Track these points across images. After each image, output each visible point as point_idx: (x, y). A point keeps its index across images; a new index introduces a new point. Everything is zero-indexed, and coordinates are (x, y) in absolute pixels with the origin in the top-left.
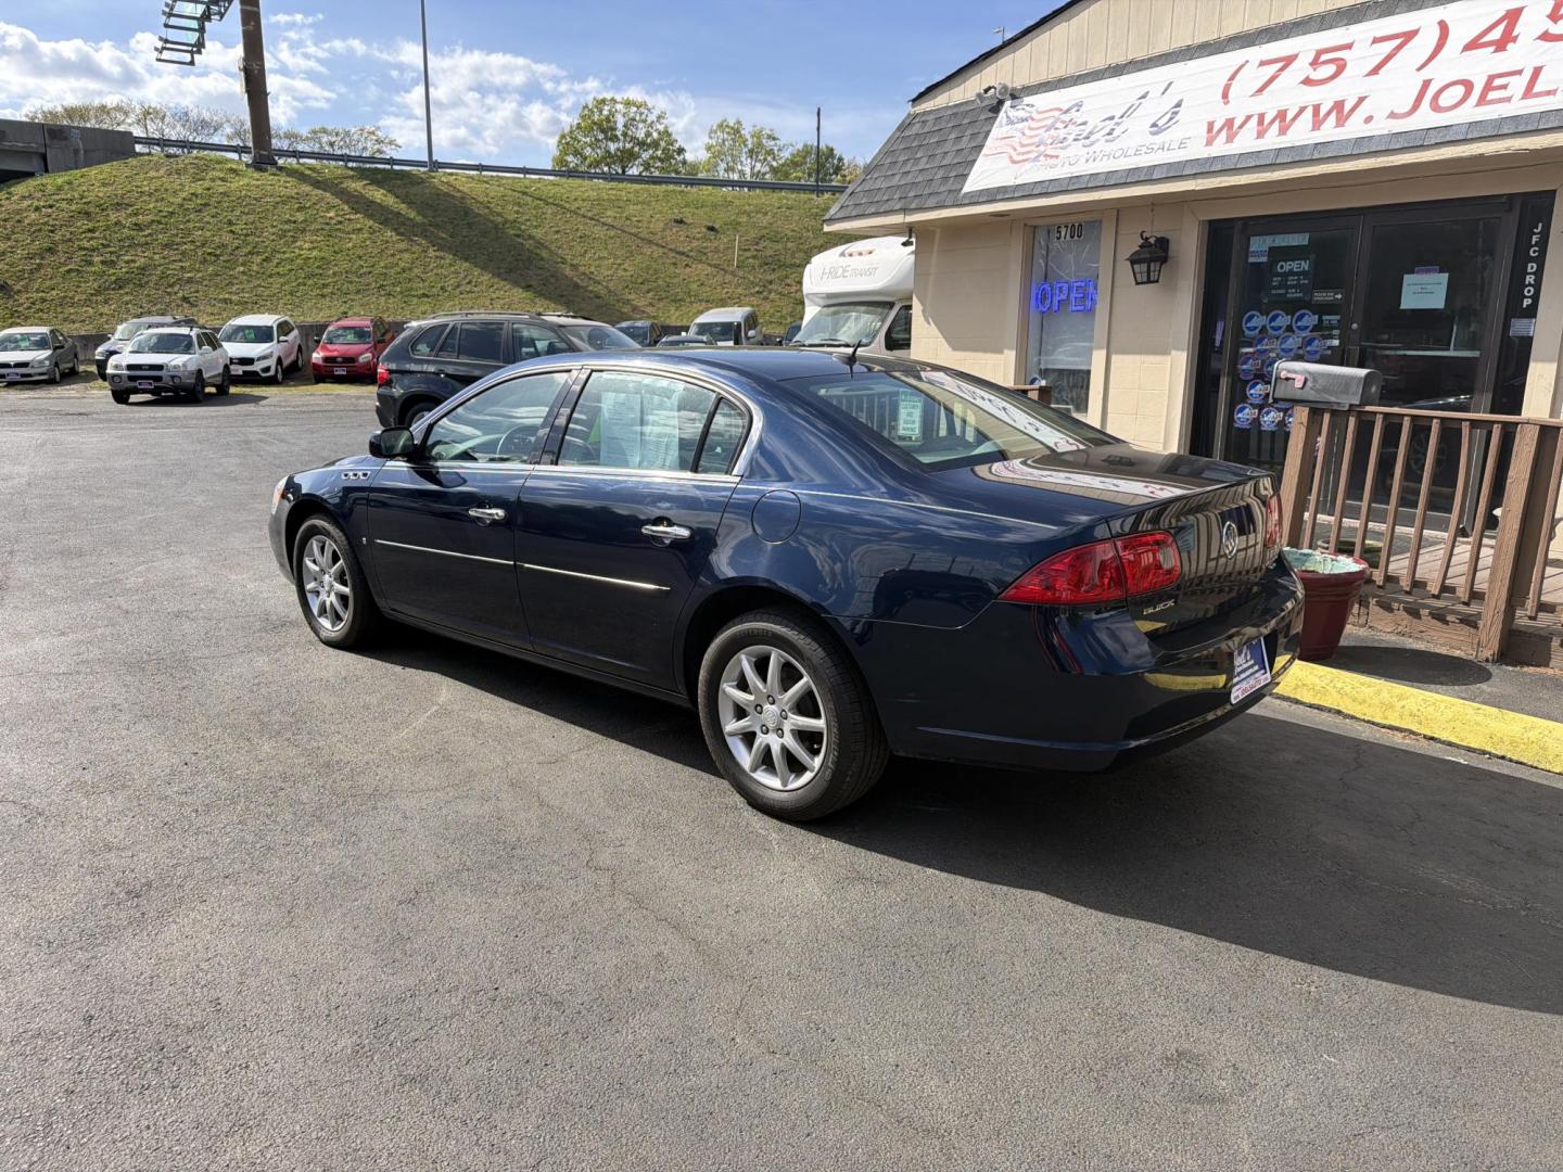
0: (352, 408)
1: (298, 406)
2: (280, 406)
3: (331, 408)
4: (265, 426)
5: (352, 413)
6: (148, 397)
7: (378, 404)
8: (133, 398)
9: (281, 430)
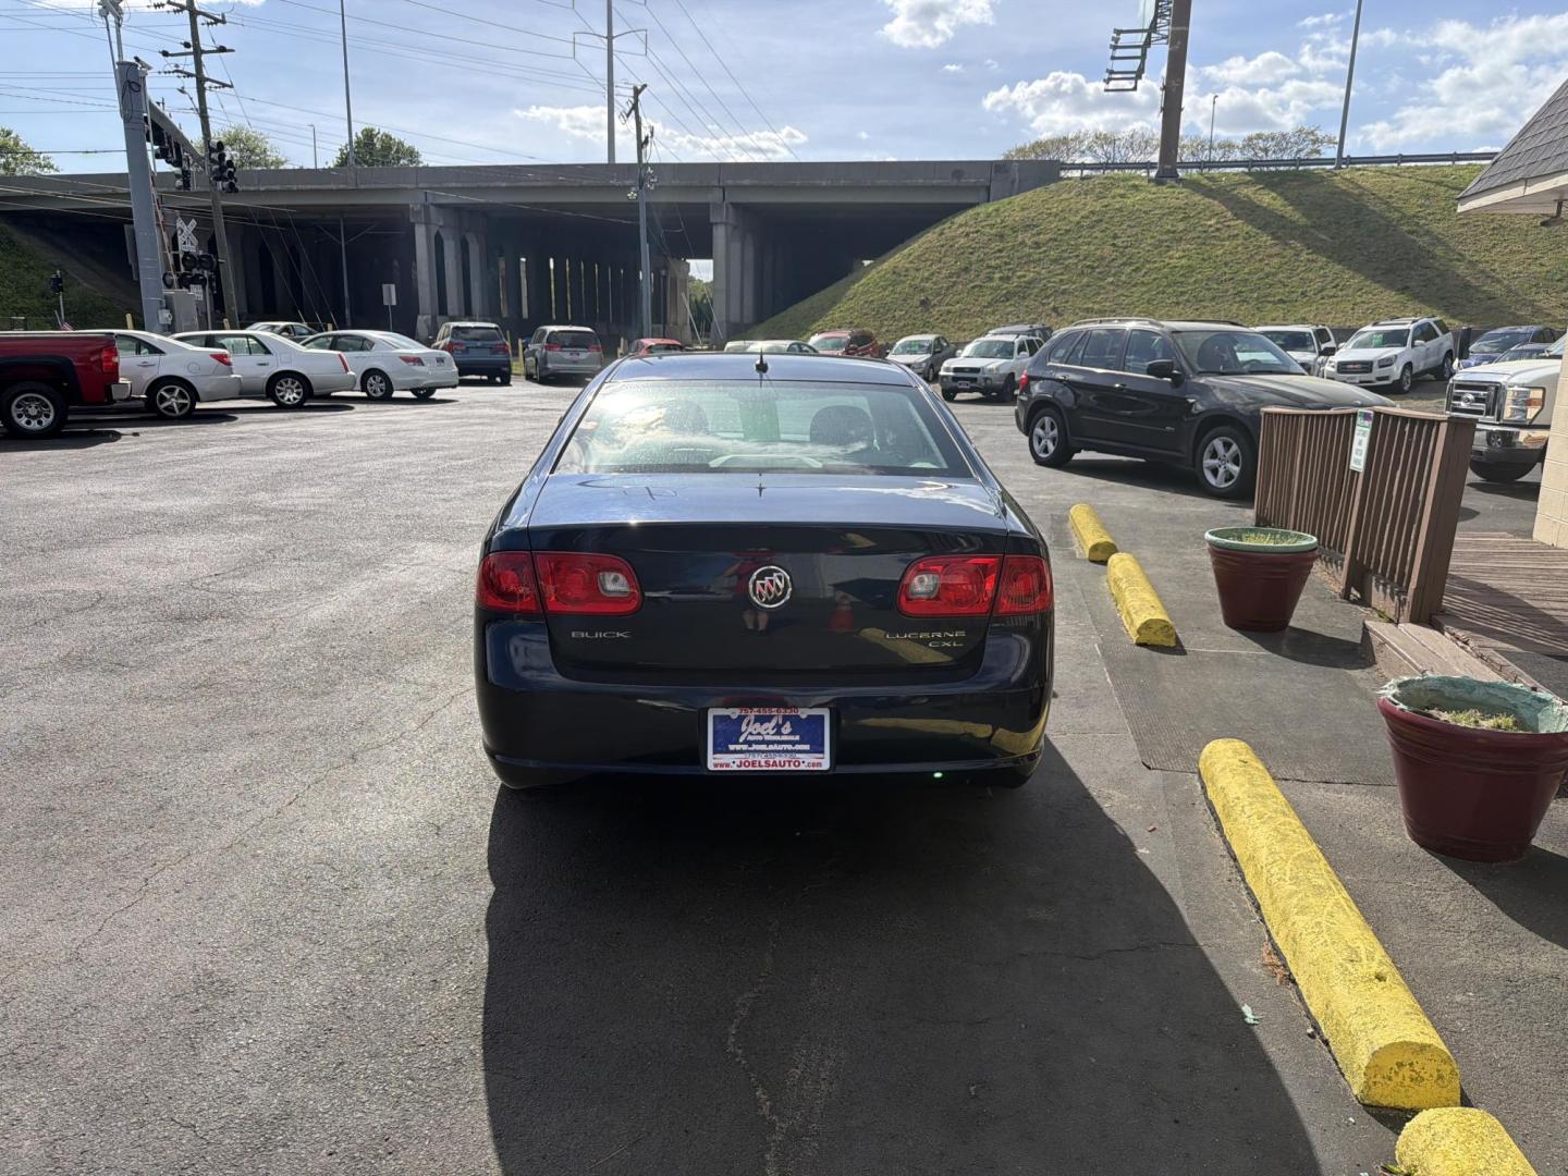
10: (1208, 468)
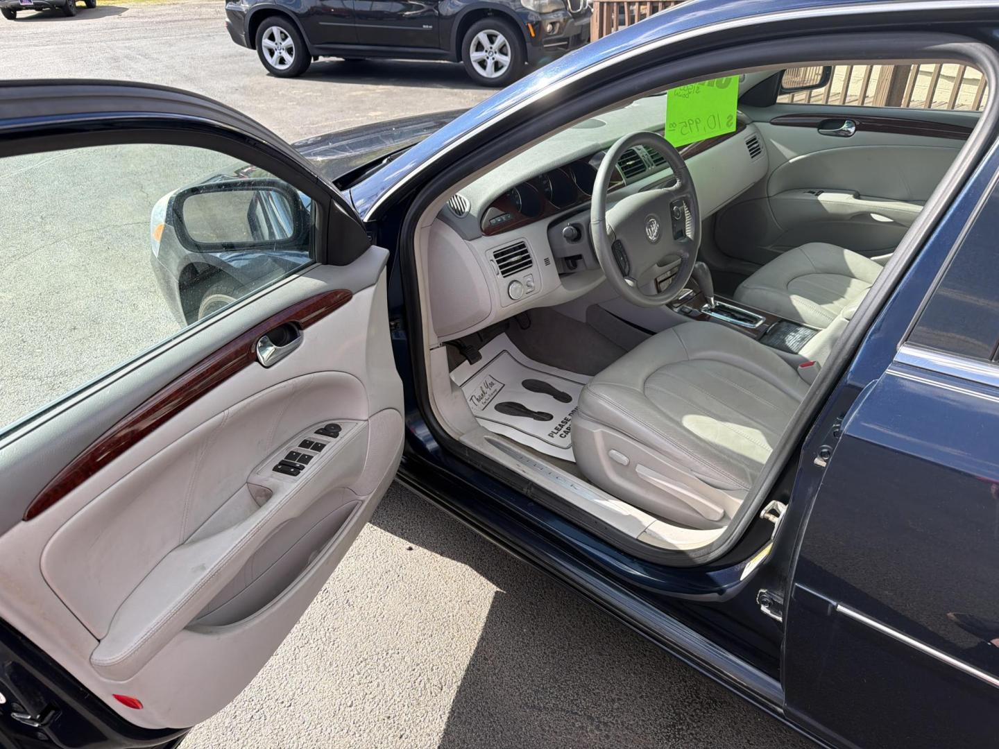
0: (197, 17)
1: (153, 17)
2: (139, 18)
3: (180, 17)
4: (129, 39)
5: (199, 22)
6: (33, 12)
7: (228, 20)
8: (20, 14)
9: (144, 42)
10: (475, 61)
